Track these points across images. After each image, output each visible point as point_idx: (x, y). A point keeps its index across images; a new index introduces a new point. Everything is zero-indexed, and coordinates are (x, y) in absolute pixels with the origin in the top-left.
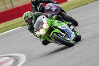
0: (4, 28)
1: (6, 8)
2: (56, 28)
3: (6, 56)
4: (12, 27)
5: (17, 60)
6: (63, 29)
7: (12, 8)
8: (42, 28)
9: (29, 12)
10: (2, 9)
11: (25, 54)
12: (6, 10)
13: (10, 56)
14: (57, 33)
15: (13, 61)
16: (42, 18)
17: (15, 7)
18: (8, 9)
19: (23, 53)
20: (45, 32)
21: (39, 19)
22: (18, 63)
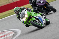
0: (8, 14)
1: (9, 2)
2: (33, 17)
3: (9, 31)
4: (13, 13)
5: (15, 33)
6: (37, 18)
7: (12, 2)
8: (24, 17)
9: (17, 7)
10: (6, 3)
11: (20, 30)
12: (9, 3)
13: (11, 31)
14: (33, 20)
15: (13, 34)
16: (25, 11)
17: (14, 2)
18: (10, 3)
19: (19, 29)
20: (26, 20)
21: (23, 11)
22: (16, 35)
